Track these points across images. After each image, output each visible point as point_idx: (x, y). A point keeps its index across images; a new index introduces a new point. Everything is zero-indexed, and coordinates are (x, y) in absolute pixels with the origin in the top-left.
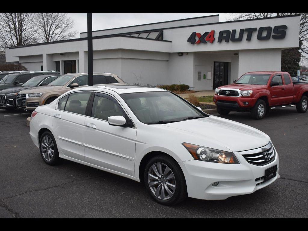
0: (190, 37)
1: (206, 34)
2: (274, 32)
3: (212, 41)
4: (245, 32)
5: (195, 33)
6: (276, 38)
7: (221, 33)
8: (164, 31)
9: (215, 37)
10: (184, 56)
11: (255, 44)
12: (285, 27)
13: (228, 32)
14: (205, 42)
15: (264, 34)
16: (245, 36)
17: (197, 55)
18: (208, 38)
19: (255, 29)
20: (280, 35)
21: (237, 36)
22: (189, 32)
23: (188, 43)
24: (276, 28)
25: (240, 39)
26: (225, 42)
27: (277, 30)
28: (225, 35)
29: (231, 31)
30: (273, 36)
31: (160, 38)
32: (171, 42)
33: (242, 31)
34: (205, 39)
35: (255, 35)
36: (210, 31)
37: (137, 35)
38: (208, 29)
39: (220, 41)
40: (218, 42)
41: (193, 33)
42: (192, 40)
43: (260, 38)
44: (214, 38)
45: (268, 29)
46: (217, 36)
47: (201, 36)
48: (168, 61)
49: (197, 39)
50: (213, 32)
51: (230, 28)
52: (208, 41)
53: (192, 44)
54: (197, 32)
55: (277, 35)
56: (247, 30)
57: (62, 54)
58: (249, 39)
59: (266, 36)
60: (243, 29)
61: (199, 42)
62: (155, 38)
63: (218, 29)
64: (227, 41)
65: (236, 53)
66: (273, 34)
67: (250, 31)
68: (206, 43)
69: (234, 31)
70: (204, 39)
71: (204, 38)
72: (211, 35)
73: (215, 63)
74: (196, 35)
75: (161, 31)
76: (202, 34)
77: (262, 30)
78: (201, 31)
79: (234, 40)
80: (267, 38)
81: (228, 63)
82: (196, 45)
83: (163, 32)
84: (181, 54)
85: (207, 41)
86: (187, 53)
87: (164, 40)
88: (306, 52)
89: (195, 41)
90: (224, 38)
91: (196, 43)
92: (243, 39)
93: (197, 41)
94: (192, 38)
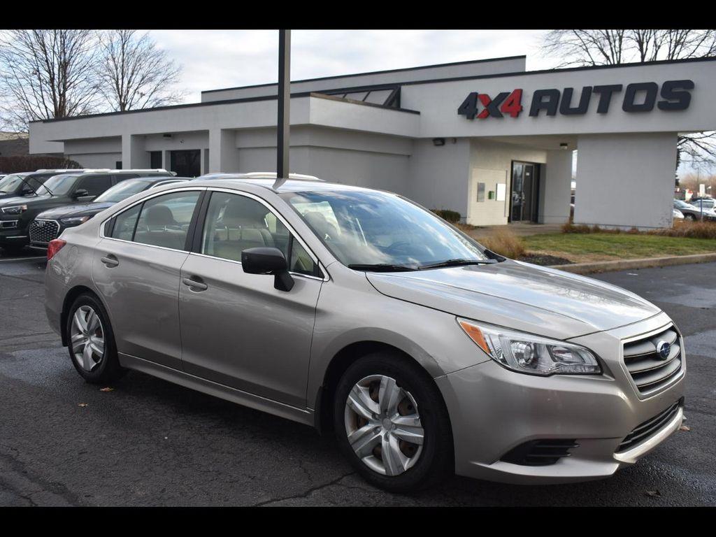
0: (463, 103)
1: (502, 96)
2: (663, 94)
3: (516, 112)
4: (593, 94)
5: (476, 94)
7: (539, 95)
8: (404, 89)
9: (522, 105)
10: (448, 146)
11: (618, 121)
12: (689, 85)
13: (554, 93)
14: (498, 116)
15: (640, 99)
16: (595, 102)
17: (477, 143)
19: (618, 88)
20: (677, 101)
21: (576, 102)
22: (462, 92)
23: (460, 115)
24: (668, 85)
25: (582, 110)
26: (547, 115)
27: (671, 90)
28: (546, 100)
29: (562, 91)
30: (659, 102)
31: (394, 103)
32: (418, 113)
33: (587, 92)
34: (499, 108)
35: (618, 101)
36: (511, 91)
38: (508, 86)
39: (534, 113)
40: (531, 114)
41: (472, 94)
42: (468, 109)
43: (629, 107)
44: (522, 107)
45: (650, 88)
46: (527, 103)
47: (491, 102)
48: (409, 156)
49: (481, 108)
50: (519, 93)
51: (560, 84)
52: (507, 112)
53: (468, 118)
54: (480, 92)
55: (670, 102)
56: (598, 89)
57: (168, 136)
58: (603, 109)
59: (644, 105)
60: (591, 87)
61: (485, 116)
62: (382, 104)
64: (552, 113)
65: (566, 143)
66: (659, 98)
67: (607, 93)
68: (502, 116)
69: (569, 92)
70: (498, 110)
71: (496, 106)
72: (513, 101)
73: (513, 163)
74: (478, 99)
75: (396, 89)
76: (493, 96)
77: (634, 89)
78: (492, 89)
79: (568, 112)
80: (646, 108)
81: (539, 165)
82: (477, 120)
83: (400, 89)
84: (440, 142)
85: (504, 114)
86: (455, 140)
87: (402, 107)
88: (703, 145)
89: (476, 113)
90: (545, 106)
91: (478, 117)
92: (589, 111)
93: (480, 112)
94: (468, 105)
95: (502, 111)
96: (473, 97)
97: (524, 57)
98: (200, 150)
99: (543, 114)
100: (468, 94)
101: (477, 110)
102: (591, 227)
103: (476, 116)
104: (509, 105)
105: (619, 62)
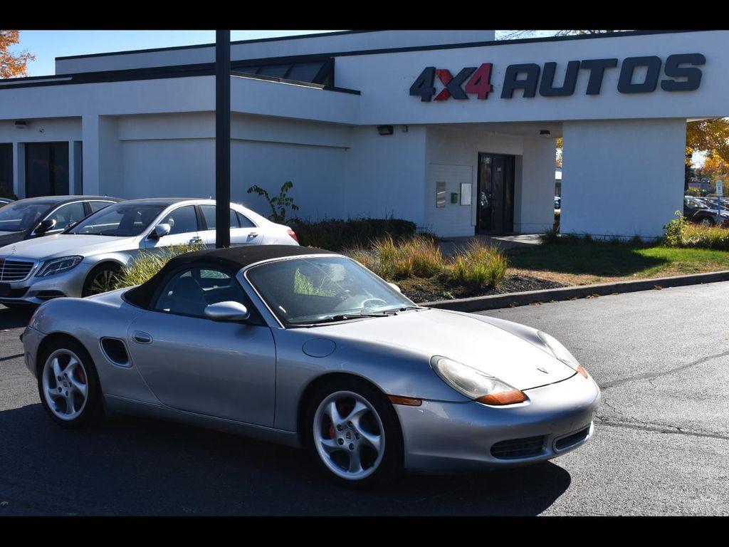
0: (416, 81)
1: (466, 72)
3: (485, 94)
4: (581, 70)
5: (434, 69)
7: (513, 71)
8: (337, 59)
9: (492, 83)
10: (398, 134)
11: (611, 102)
12: (699, 59)
13: (532, 69)
14: (463, 97)
15: (640, 76)
17: (436, 131)
18: (473, 83)
19: (612, 63)
20: (685, 80)
21: (559, 81)
23: (412, 96)
24: (675, 60)
25: (568, 90)
26: (524, 96)
27: (677, 66)
28: (523, 77)
29: (542, 65)
30: (663, 81)
31: (327, 78)
32: (358, 93)
33: (574, 68)
34: (463, 87)
35: (612, 78)
36: (478, 65)
38: (474, 58)
39: (508, 94)
41: (427, 69)
44: (492, 86)
46: (498, 80)
47: (453, 78)
48: (346, 148)
49: (439, 86)
52: (473, 93)
53: (422, 100)
54: (440, 66)
55: (676, 81)
56: (587, 64)
57: (22, 123)
59: (644, 84)
60: (579, 62)
61: (444, 97)
63: (500, 60)
64: (530, 94)
65: (548, 130)
66: (663, 77)
67: (598, 68)
68: (467, 98)
69: (551, 67)
70: (461, 89)
71: (460, 85)
72: (480, 79)
73: (481, 156)
74: (436, 76)
75: (327, 62)
76: (455, 71)
77: (632, 64)
79: (549, 92)
80: (648, 87)
81: (514, 158)
82: (434, 103)
83: (333, 61)
84: (387, 130)
85: (469, 95)
86: (406, 128)
87: (336, 86)
89: (434, 93)
90: (521, 85)
91: (436, 99)
92: (576, 90)
93: (438, 92)
94: (423, 83)
95: (467, 91)
96: (430, 73)
98: (67, 143)
99: (519, 94)
100: (422, 70)
101: (435, 89)
103: (434, 97)
104: (476, 84)
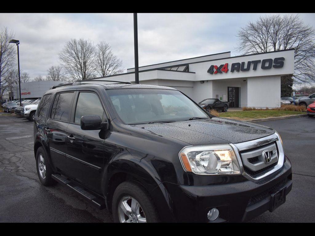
1: (222, 66)
2: (275, 63)
3: (227, 71)
4: (251, 64)
6: (276, 67)
7: (233, 65)
8: (190, 65)
9: (228, 68)
10: (205, 83)
11: (260, 72)
12: (283, 59)
13: (238, 64)
14: (221, 73)
15: (267, 65)
16: (252, 66)
17: (215, 82)
18: (223, 69)
19: (260, 61)
20: (279, 65)
21: (246, 67)
22: (208, 65)
23: (208, 73)
24: (276, 59)
25: (248, 69)
27: (277, 61)
28: (236, 66)
29: (241, 63)
31: (187, 70)
32: (195, 73)
33: (249, 63)
34: (221, 70)
35: (259, 66)
36: (224, 64)
37: (169, 69)
38: (223, 62)
39: (232, 71)
41: (212, 66)
42: (211, 71)
43: (264, 68)
45: (270, 61)
46: (230, 68)
47: (218, 68)
48: (193, 87)
49: (215, 70)
50: (227, 64)
51: (240, 61)
53: (211, 74)
55: (277, 65)
56: (253, 62)
58: (255, 69)
60: (250, 61)
61: (216, 73)
62: (182, 71)
63: (230, 62)
64: (238, 71)
65: (245, 80)
66: (273, 64)
67: (256, 63)
69: (243, 63)
72: (225, 67)
73: (228, 88)
74: (214, 67)
75: (187, 66)
76: (219, 66)
77: (265, 61)
78: (218, 64)
79: (244, 70)
80: (269, 68)
81: (238, 88)
82: (214, 74)
83: (188, 66)
84: (203, 82)
85: (222, 72)
86: (207, 81)
87: (189, 71)
88: (298, 78)
90: (236, 69)
92: (250, 69)
93: (215, 71)
94: (210, 69)
95: (222, 71)
96: (212, 67)
97: (230, 52)
100: (210, 66)
101: (214, 71)
102: (252, 108)
104: (224, 69)
105: (266, 51)
